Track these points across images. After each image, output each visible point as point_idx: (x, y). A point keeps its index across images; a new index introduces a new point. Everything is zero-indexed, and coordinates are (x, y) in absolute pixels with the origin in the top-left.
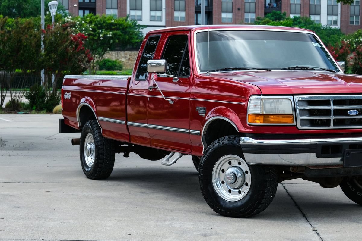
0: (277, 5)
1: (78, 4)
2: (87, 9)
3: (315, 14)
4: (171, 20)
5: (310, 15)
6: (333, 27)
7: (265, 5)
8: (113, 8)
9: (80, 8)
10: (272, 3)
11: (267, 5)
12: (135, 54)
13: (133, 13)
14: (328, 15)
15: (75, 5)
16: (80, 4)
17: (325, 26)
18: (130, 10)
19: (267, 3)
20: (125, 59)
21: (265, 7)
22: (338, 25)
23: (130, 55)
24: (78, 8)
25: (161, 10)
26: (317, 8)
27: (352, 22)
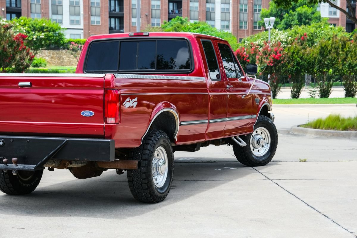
0: (179, 12)
1: (6, 8)
2: (14, 13)
3: (211, 20)
4: (88, 24)
5: (206, 20)
6: (226, 31)
7: (169, 11)
8: (37, 12)
9: (7, 12)
10: (174, 10)
11: (170, 12)
12: (57, 53)
13: (55, 17)
14: (222, 20)
15: (3, 9)
16: (7, 8)
17: (219, 30)
18: (52, 14)
19: (170, 10)
20: (49, 57)
21: (169, 13)
22: (229, 29)
23: (53, 54)
24: (5, 12)
25: (79, 15)
26: (212, 15)
27: (241, 27)
